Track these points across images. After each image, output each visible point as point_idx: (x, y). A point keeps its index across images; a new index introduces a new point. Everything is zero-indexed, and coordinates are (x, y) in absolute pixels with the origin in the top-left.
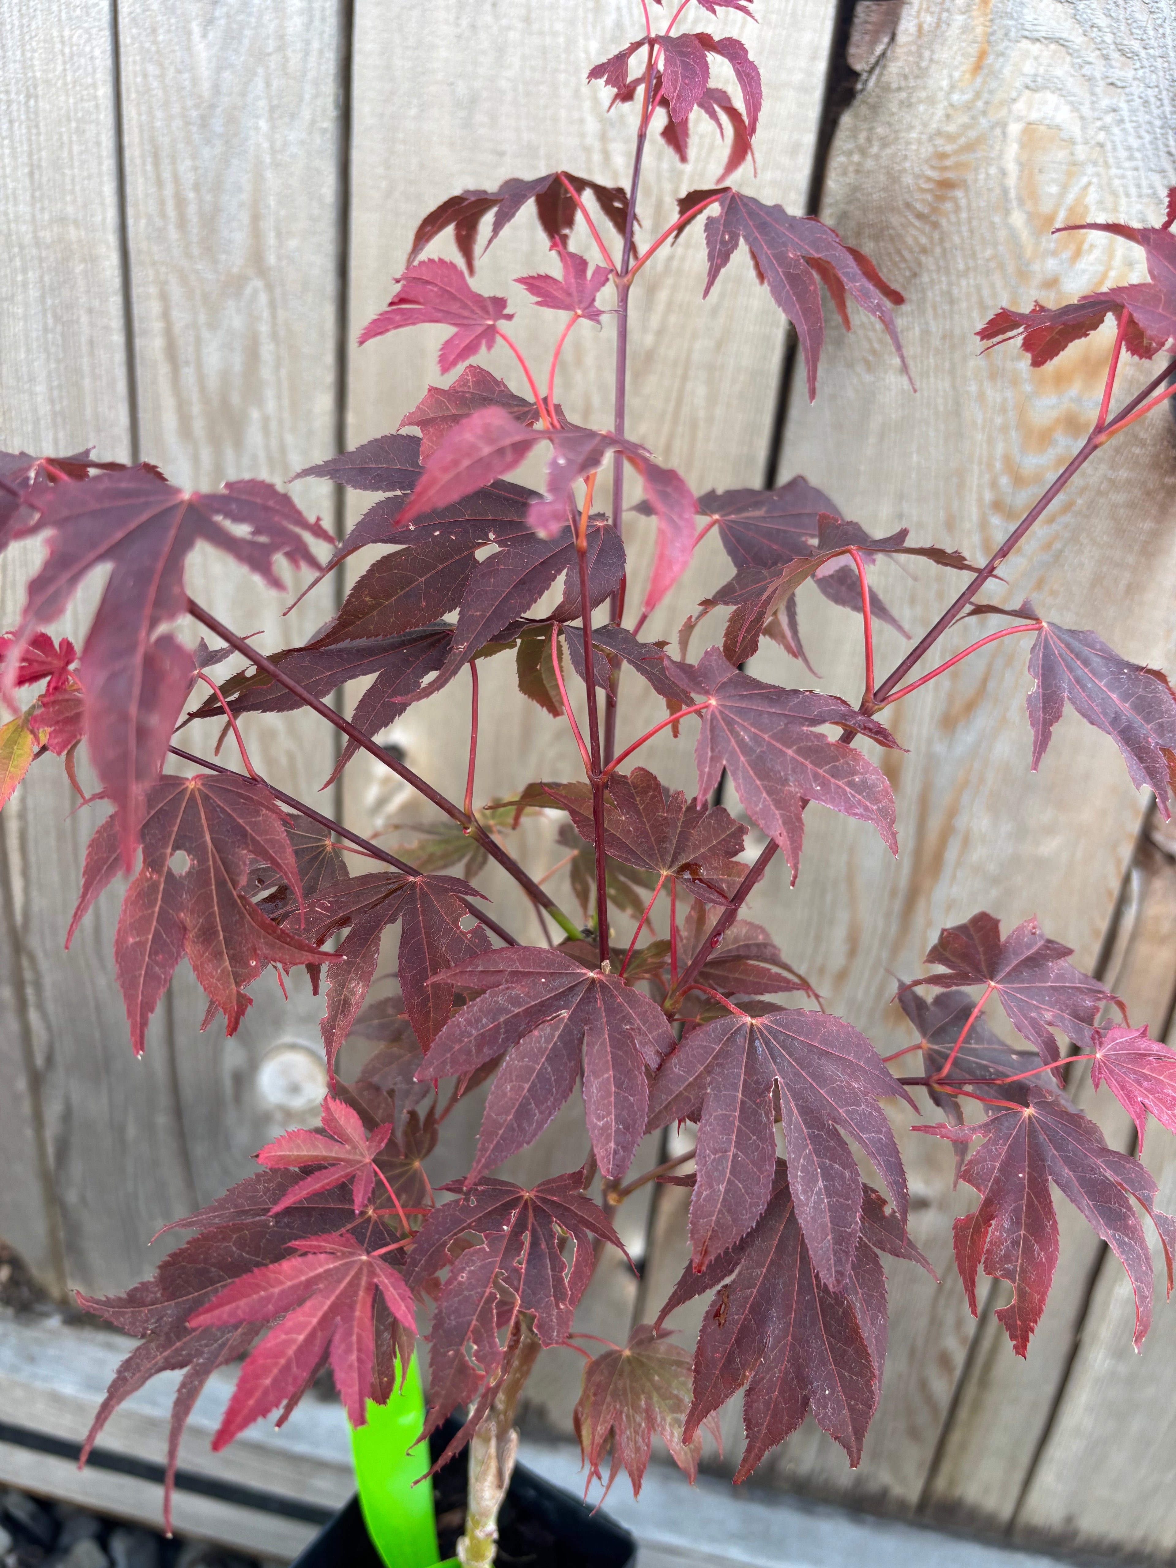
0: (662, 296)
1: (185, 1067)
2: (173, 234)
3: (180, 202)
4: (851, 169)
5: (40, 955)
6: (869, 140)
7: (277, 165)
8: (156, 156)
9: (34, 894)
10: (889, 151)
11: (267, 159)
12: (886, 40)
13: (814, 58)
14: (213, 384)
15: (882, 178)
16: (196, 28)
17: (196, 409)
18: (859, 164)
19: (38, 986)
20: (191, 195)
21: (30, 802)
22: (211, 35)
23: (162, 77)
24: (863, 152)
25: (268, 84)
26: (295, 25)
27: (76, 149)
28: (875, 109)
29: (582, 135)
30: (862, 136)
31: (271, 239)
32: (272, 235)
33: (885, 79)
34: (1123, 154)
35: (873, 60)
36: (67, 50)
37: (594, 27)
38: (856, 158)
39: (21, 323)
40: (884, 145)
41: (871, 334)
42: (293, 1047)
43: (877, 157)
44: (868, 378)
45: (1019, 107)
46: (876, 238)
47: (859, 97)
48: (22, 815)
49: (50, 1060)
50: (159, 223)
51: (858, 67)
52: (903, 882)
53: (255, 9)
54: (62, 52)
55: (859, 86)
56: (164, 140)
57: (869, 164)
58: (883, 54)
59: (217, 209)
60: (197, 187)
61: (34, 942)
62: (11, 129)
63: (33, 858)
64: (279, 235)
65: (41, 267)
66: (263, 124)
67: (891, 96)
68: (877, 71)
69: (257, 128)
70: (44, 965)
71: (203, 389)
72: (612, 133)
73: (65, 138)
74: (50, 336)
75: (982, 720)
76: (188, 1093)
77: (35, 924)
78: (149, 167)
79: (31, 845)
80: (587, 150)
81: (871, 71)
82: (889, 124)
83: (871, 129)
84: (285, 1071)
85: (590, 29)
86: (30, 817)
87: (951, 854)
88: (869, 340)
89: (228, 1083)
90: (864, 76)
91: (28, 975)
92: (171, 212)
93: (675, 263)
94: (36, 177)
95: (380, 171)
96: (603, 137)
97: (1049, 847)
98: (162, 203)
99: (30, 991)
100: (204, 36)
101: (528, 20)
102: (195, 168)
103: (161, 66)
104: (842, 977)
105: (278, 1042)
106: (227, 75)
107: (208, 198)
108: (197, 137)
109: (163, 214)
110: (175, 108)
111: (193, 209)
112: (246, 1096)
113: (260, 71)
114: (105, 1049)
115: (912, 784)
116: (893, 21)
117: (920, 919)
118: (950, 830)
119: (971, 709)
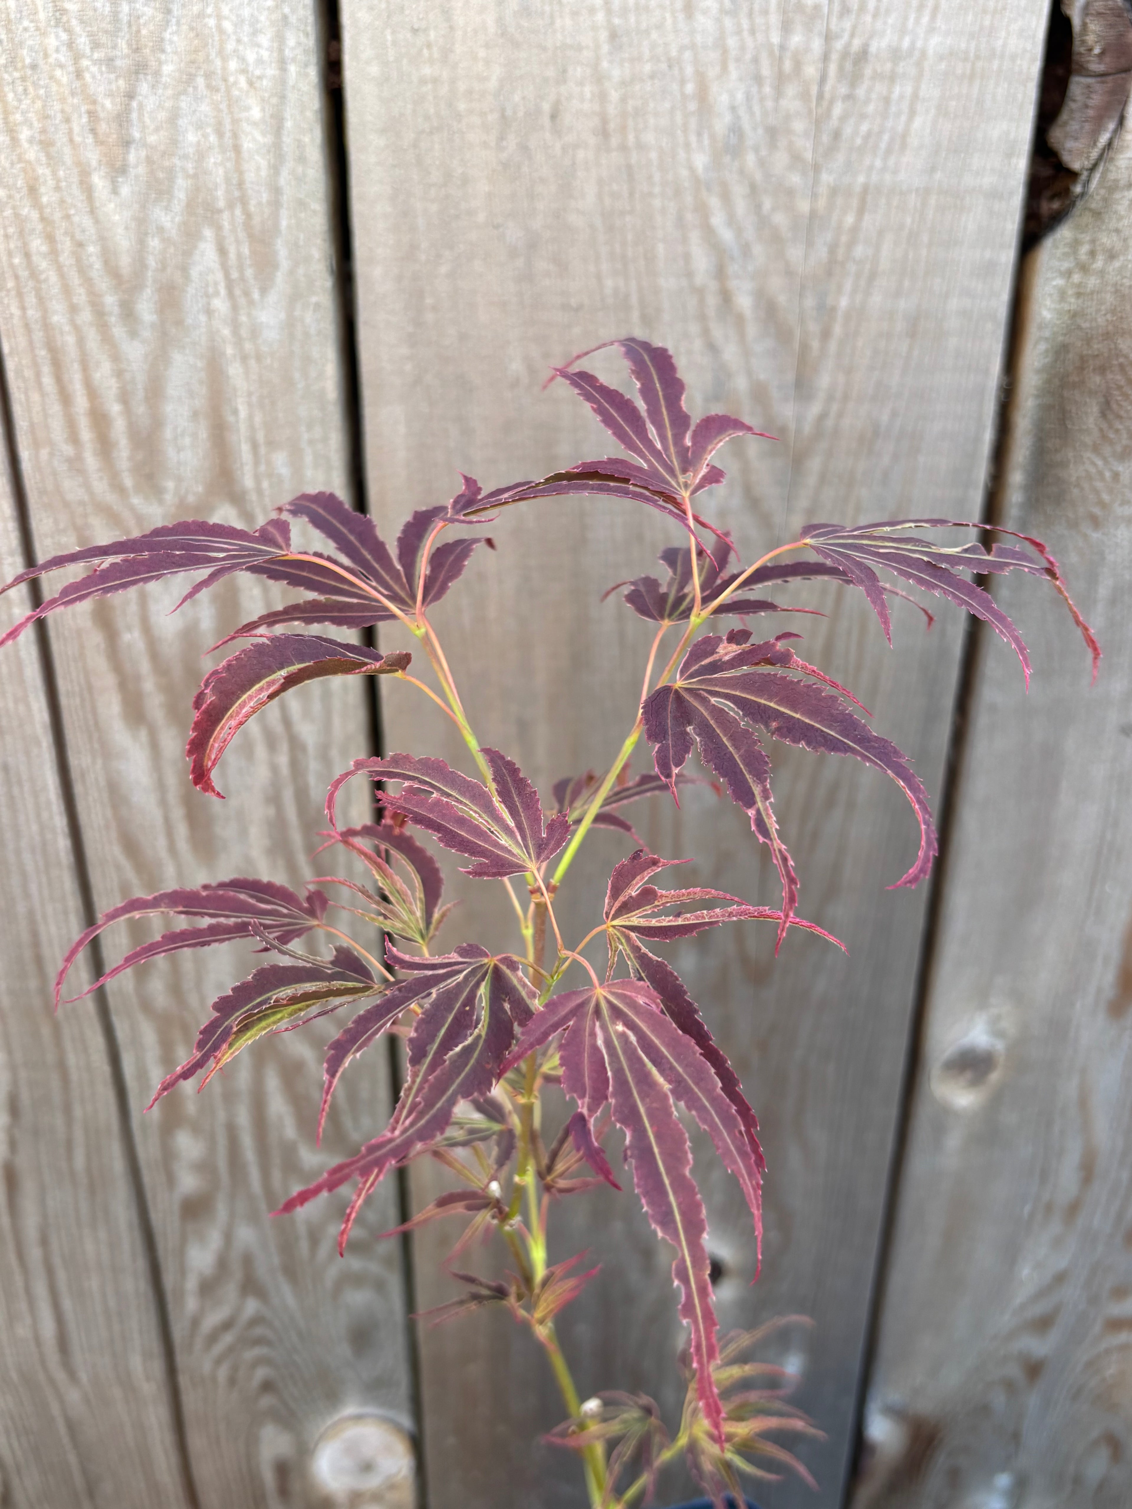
0: (814, 464)
2: (91, 461)
3: (99, 419)
4: (1070, 292)
6: (1092, 253)
7: (243, 357)
8: (57, 365)
10: (1117, 264)
11: (229, 351)
12: (1112, 126)
13: (1009, 155)
14: (171, 649)
15: (1109, 298)
16: (99, 181)
17: (149, 685)
18: (1079, 285)
20: (115, 409)
22: (125, 190)
23: (53, 254)
24: (1084, 268)
25: (222, 251)
26: (256, 167)
28: (1097, 214)
29: (689, 274)
30: (1084, 249)
31: (245, 454)
32: (245, 449)
33: (1112, 176)
35: (1095, 154)
37: (699, 134)
38: (1076, 278)
40: (1112, 256)
41: (1099, 485)
42: (357, 1419)
43: (1102, 273)
44: (1095, 535)
46: (1102, 370)
47: (1080, 204)
49: (7, 1500)
50: (68, 450)
51: (1076, 166)
53: (191, 150)
55: (1078, 189)
56: (67, 341)
57: (1093, 282)
58: (1110, 145)
59: (157, 422)
60: (124, 398)
64: (255, 449)
66: (219, 304)
67: (1117, 196)
68: (1101, 168)
69: (209, 310)
71: (154, 655)
72: (733, 268)
76: (211, 1499)
80: (700, 292)
81: (1093, 169)
82: (1117, 231)
83: (1093, 241)
84: (351, 1449)
85: (693, 139)
88: (1097, 492)
89: (269, 1477)
90: (1085, 174)
92: (86, 435)
93: (830, 423)
95: (404, 351)
96: (720, 273)
98: (71, 423)
100: (115, 191)
101: (604, 133)
102: (119, 374)
103: (50, 239)
104: (1073, 1209)
105: (336, 1417)
106: (154, 243)
107: (140, 409)
108: (118, 331)
109: (74, 438)
110: (81, 296)
111: (119, 427)
112: (296, 1486)
113: (208, 233)
114: (84, 1471)
116: (1120, 101)
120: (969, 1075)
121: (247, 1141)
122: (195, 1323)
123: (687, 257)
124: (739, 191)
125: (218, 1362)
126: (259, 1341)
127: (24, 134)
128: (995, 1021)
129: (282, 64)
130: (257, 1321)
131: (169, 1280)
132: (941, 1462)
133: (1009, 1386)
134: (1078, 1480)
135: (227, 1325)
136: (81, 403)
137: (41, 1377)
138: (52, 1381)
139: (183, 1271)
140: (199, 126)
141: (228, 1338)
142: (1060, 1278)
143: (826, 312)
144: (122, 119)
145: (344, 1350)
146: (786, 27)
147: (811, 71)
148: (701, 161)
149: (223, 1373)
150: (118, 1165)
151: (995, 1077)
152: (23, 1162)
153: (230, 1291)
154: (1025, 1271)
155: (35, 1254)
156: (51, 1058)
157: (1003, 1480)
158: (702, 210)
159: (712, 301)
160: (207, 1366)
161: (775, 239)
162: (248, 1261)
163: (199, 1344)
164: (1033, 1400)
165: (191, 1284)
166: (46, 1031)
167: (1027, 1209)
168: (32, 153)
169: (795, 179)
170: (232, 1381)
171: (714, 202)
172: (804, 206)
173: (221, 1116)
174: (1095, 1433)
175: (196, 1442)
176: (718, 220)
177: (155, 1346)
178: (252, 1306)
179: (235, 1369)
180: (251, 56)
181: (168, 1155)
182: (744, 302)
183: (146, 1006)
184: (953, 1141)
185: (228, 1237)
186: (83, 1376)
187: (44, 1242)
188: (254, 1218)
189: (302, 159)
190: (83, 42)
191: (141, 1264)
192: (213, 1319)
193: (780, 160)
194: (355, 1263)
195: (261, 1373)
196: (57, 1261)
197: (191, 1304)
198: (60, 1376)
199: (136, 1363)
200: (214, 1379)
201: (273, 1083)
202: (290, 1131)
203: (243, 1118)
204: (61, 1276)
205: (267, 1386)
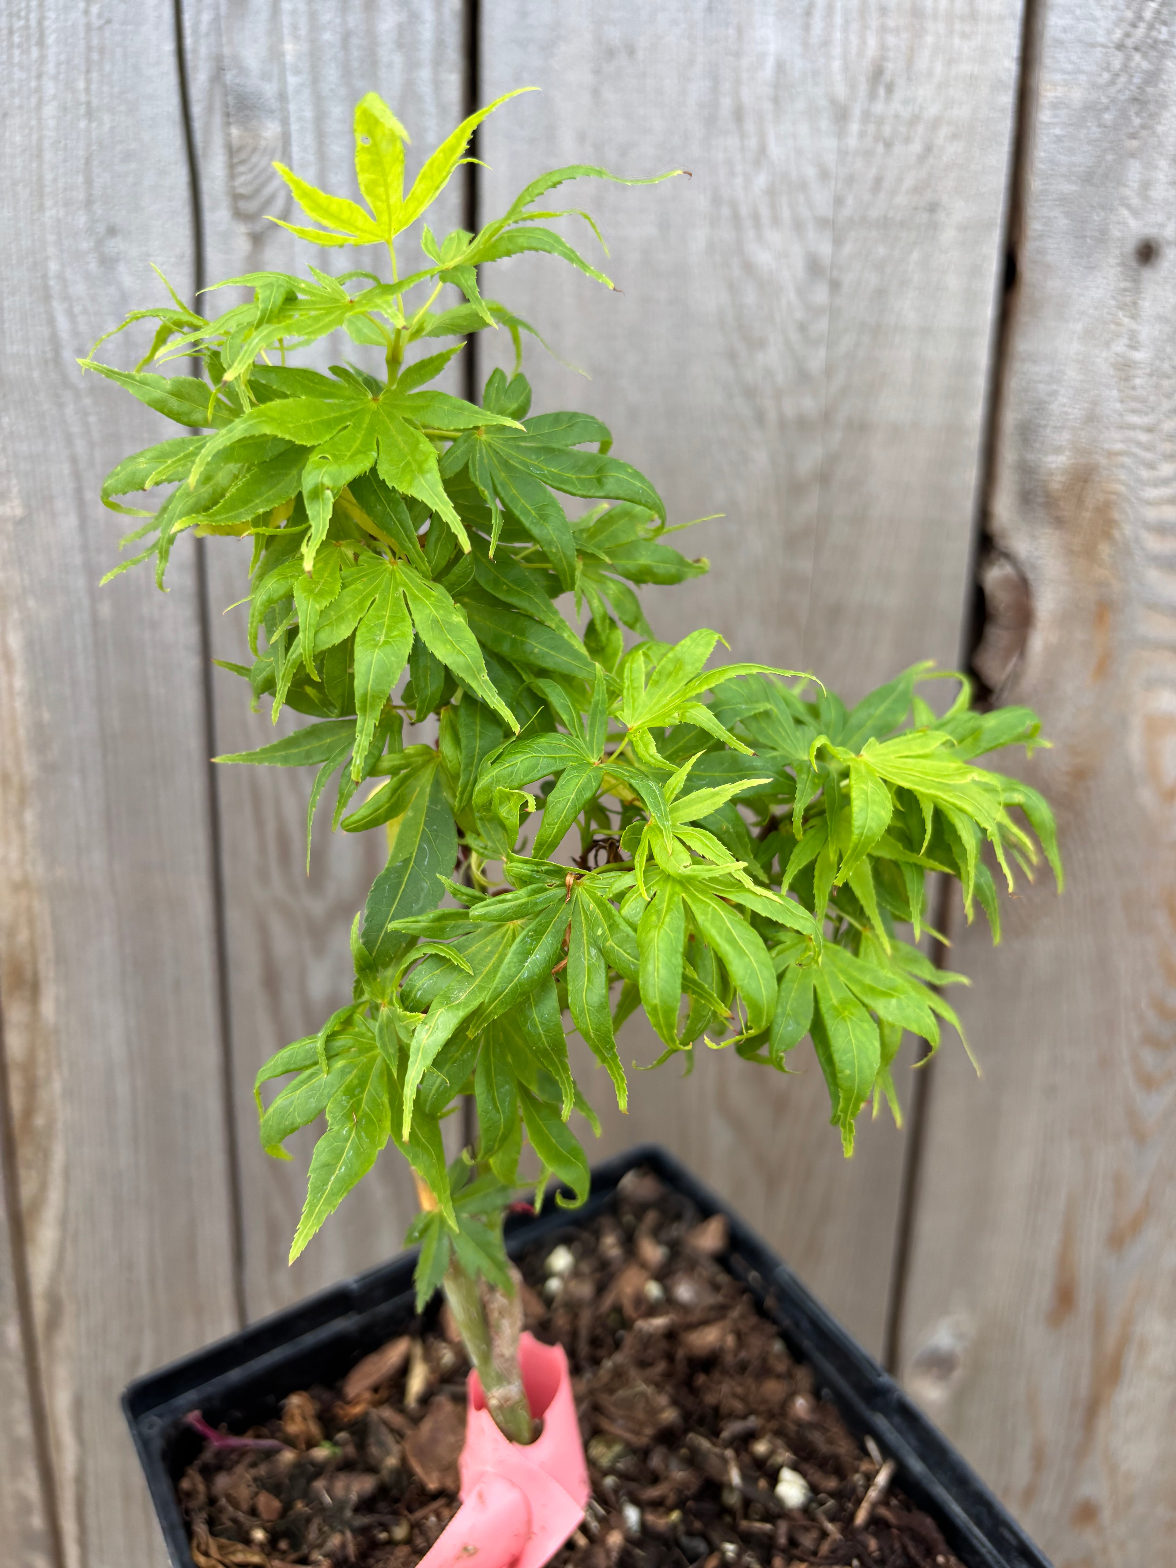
3: (283, 840)
12: (1017, 657)
35: (1006, 675)
45: (1140, 703)
50: (258, 861)
52: (1083, 1394)
58: (1015, 671)
68: (1011, 684)
75: (1151, 1234)
87: (1130, 1361)
90: (999, 689)
98: (262, 840)
104: (1028, 1494)
109: (263, 853)
115: (1085, 1302)
116: (1020, 644)
117: (1102, 1425)
118: (1124, 1341)
119: (1137, 1225)
120: (937, 1372)
128: (957, 1326)
136: (271, 827)
147: (803, 618)
151: (959, 1375)
183: (273, 1296)
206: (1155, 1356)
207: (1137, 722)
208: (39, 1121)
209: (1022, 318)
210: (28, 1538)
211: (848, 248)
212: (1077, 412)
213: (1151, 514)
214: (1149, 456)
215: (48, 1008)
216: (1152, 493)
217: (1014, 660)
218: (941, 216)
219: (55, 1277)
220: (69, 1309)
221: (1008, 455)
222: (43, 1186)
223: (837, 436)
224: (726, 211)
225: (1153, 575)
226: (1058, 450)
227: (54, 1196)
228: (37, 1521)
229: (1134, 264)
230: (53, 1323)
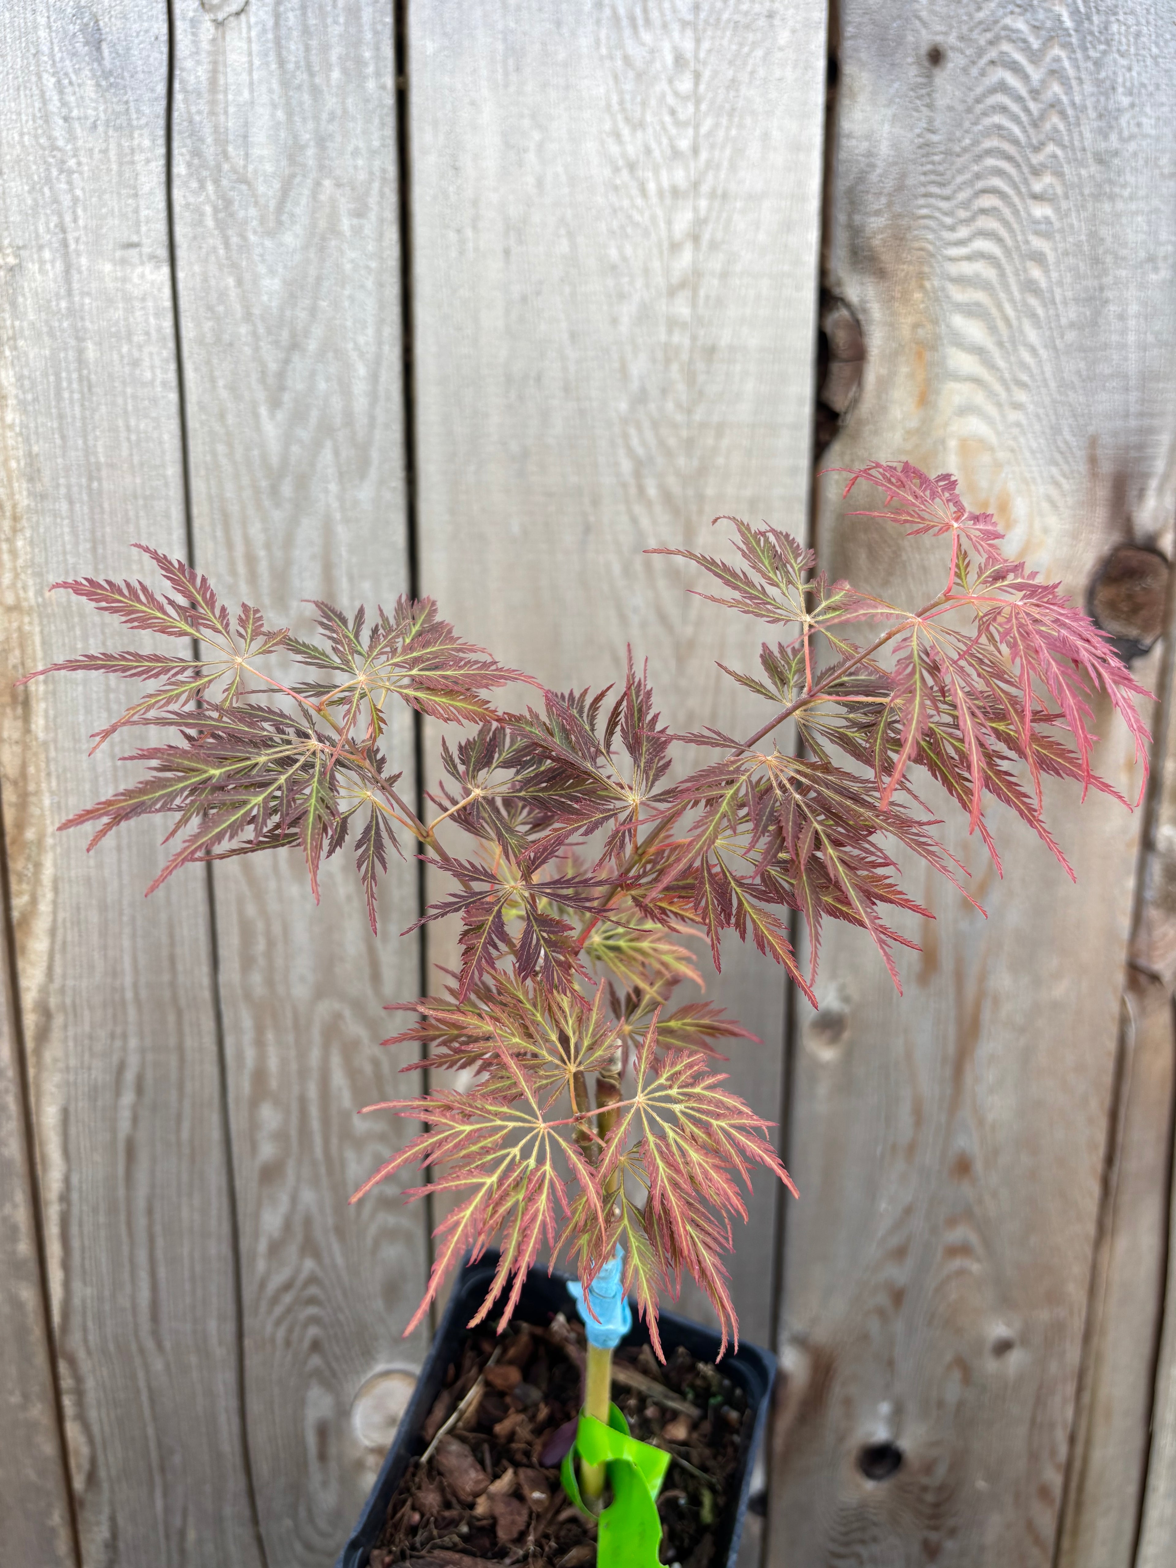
1: (259, 1437)
3: (251, 560)
5: (81, 1354)
7: (346, 521)
8: (226, 523)
9: (77, 1285)
11: (338, 516)
13: (802, 404)
16: (263, 411)
19: (79, 1393)
20: (262, 553)
21: (75, 1179)
22: (279, 416)
23: (230, 455)
25: (337, 454)
26: (360, 404)
27: (143, 523)
28: (853, 437)
29: (619, 475)
31: (344, 583)
32: (344, 580)
33: (858, 416)
34: (1028, 455)
35: (847, 403)
36: (133, 437)
37: (622, 392)
39: (80, 688)
42: (387, 1374)
45: (954, 427)
46: (865, 530)
47: (843, 431)
48: (65, 1198)
49: (92, 1478)
50: (229, 579)
51: (838, 409)
52: (951, 1049)
53: (322, 394)
54: (128, 439)
55: (841, 422)
56: (234, 509)
58: (855, 398)
59: (288, 562)
60: (267, 546)
61: (74, 1342)
62: (71, 510)
63: (75, 1243)
64: (351, 579)
65: (103, 633)
66: (333, 487)
67: (862, 427)
68: (852, 411)
69: (326, 491)
70: (85, 1365)
72: (645, 471)
73: (131, 514)
74: (112, 696)
75: (995, 897)
76: (262, 1468)
77: (76, 1320)
78: (219, 533)
79: (74, 1230)
81: (847, 411)
82: (864, 446)
83: (852, 453)
84: (380, 1404)
85: (618, 394)
86: (75, 1196)
87: (986, 1015)
89: (311, 1440)
90: (843, 415)
91: (66, 1382)
92: (241, 569)
94: (100, 551)
95: (447, 518)
96: (638, 474)
97: (1060, 990)
98: (232, 563)
99: (67, 1402)
100: (272, 417)
101: (566, 389)
102: (265, 530)
103: (230, 445)
104: (911, 1149)
105: (370, 1374)
106: (295, 449)
107: (279, 554)
108: (267, 503)
109: (233, 572)
110: (246, 480)
111: (263, 567)
112: (333, 1450)
113: (329, 444)
114: (160, 1445)
115: (947, 962)
116: (858, 375)
117: (968, 1079)
118: (981, 994)
119: (983, 889)
120: (828, 1033)
121: (314, 1111)
122: (262, 1285)
123: (617, 464)
124: (646, 425)
125: (278, 1323)
126: (312, 1301)
127: (221, 383)
128: (842, 989)
129: (380, 344)
130: (313, 1280)
131: (245, 1244)
132: (837, 1391)
133: (881, 1313)
134: (940, 1404)
135: (287, 1286)
136: (239, 550)
137: (134, 1347)
138: (142, 1351)
139: (256, 1235)
140: (328, 379)
141: (287, 1299)
142: (908, 1211)
143: (701, 498)
144: (281, 375)
145: (379, 1304)
146: (670, 332)
147: (685, 357)
148: (623, 406)
149: (281, 1333)
150: (216, 1135)
151: (846, 1035)
152: (142, 1136)
153: (292, 1250)
154: (883, 1206)
155: (141, 1222)
156: (172, 1041)
157: (885, 1408)
158: (625, 436)
159: (633, 491)
160: (269, 1328)
161: (669, 453)
162: (308, 1222)
163: (263, 1306)
164: (899, 1326)
165: (262, 1246)
166: (171, 1018)
167: (879, 1149)
168: (224, 394)
169: (679, 418)
170: (288, 1343)
171: (632, 431)
172: (684, 433)
173: (296, 1090)
174: (948, 1357)
175: (255, 1406)
176: (635, 442)
177: (230, 1309)
178: (309, 1264)
179: (290, 1330)
180: (361, 340)
181: (254, 1125)
182: (652, 491)
183: (248, 996)
184: (823, 1089)
185: (294, 1199)
186: (168, 1345)
187: (150, 1212)
188: (315, 1182)
189: (388, 399)
190: (261, 330)
191: (226, 1228)
192: (277, 1281)
193: (670, 406)
194: (390, 1219)
195: (313, 1331)
196: (158, 1228)
197: (261, 1265)
198: (149, 1344)
199: (212, 1325)
200: (273, 1341)
201: (336, 1060)
202: (347, 1100)
203: (313, 1092)
204: (160, 1242)
205: (316, 1346)
206: (1006, 1009)
207: (952, 444)
208: (30, 834)
209: (845, 102)
210: (16, 1265)
211: (706, 45)
212: (889, 184)
213: (954, 269)
214: (948, 221)
215: (38, 723)
216: (953, 252)
217: (854, 389)
218: (777, 22)
219: (44, 990)
220: (58, 1020)
221: (840, 217)
222: (34, 901)
223: (703, 203)
224: (607, 12)
225: (958, 321)
226: (878, 213)
227: (44, 908)
228: (24, 1247)
229: (926, 64)
230: (43, 1035)
